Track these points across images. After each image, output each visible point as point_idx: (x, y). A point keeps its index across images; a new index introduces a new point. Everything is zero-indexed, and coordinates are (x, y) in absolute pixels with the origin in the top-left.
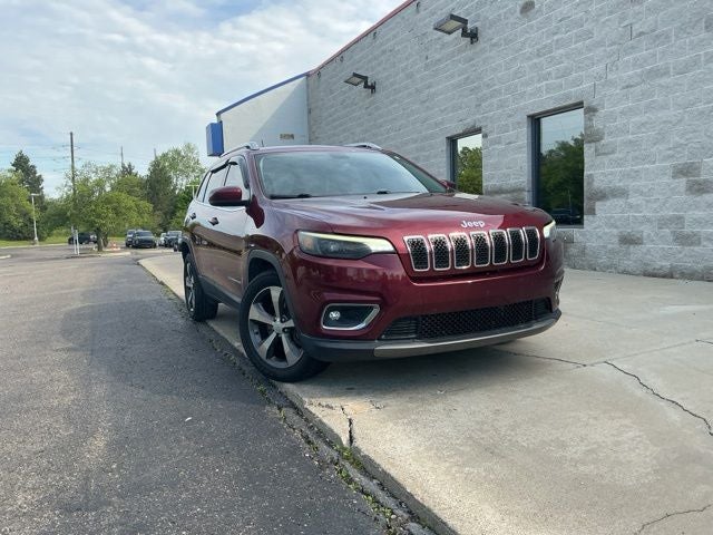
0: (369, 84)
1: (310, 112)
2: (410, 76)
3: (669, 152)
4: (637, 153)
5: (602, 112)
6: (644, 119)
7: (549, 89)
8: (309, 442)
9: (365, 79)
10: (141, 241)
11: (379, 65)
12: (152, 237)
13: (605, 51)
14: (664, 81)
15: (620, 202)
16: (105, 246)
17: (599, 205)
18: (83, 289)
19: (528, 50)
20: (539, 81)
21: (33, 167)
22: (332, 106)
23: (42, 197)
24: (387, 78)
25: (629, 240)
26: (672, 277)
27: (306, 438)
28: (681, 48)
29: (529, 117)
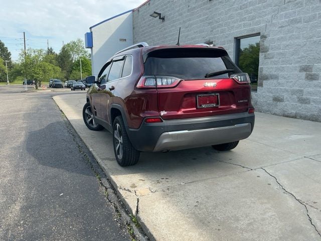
0: (162, 17)
1: (134, 28)
2: (181, 15)
3: (299, 60)
4: (284, 59)
5: (269, 38)
6: (288, 43)
7: (245, 25)
8: (117, 211)
9: (160, 14)
10: (56, 84)
11: (166, 8)
12: (61, 83)
13: (272, 9)
14: (299, 25)
15: (275, 81)
16: (40, 86)
17: (264, 82)
18: (25, 112)
19: (235, 6)
20: (240, 22)
21: (6, 48)
22: (144, 27)
23: (10, 62)
24: (170, 15)
25: (277, 99)
26: (296, 118)
27: (116, 208)
28: (308, 10)
29: (235, 38)
